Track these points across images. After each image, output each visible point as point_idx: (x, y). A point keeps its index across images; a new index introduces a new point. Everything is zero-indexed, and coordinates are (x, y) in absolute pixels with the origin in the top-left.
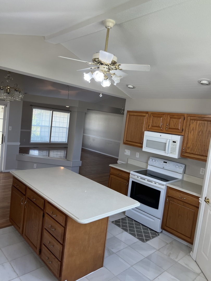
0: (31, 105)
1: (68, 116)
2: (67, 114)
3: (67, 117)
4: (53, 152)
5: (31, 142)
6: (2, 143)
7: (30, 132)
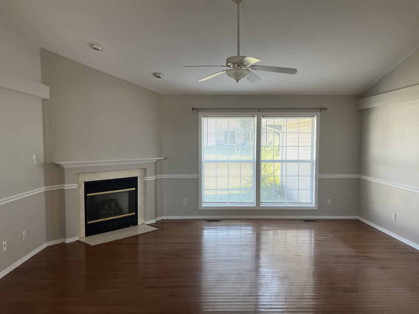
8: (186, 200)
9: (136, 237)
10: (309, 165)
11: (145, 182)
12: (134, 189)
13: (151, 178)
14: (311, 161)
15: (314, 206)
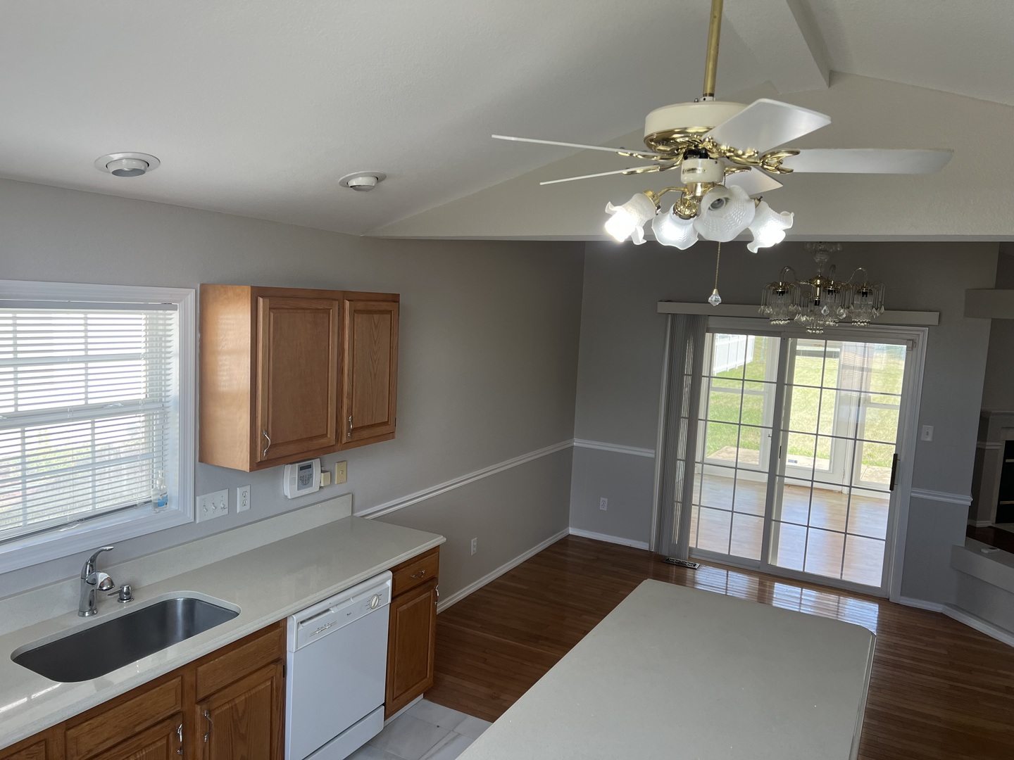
6: (892, 488)
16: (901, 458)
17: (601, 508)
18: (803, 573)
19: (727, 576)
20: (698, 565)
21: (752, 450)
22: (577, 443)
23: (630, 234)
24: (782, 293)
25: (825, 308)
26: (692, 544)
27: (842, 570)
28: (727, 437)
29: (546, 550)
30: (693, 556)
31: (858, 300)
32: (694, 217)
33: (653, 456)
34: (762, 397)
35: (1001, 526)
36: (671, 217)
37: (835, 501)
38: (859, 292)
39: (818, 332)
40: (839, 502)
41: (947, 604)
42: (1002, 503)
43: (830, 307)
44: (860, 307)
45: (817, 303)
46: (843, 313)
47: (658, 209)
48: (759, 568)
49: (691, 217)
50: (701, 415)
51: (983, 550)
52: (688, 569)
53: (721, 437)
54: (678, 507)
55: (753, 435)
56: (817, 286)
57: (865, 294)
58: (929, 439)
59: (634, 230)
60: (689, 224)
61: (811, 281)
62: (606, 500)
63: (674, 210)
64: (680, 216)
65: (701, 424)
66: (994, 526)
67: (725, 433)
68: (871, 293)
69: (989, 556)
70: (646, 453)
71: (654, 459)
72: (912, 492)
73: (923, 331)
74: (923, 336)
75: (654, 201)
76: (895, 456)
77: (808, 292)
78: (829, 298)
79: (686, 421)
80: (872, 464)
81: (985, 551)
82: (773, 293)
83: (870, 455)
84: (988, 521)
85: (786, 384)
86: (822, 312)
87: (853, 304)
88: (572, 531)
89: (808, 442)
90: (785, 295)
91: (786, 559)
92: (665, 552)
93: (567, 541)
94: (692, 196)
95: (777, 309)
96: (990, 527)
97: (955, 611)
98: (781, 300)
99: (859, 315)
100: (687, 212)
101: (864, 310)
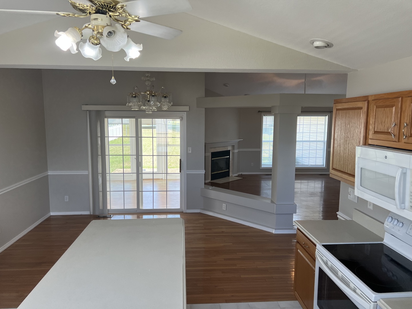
0: (259, 112)
1: (325, 120)
2: (324, 117)
3: (324, 122)
4: (301, 183)
5: (263, 166)
6: (180, 172)
7: (260, 151)
8: (253, 163)
9: (229, 183)
10: (322, 143)
11: (233, 153)
12: (229, 157)
13: (236, 151)
14: (324, 141)
15: (325, 166)
16: (182, 160)
17: (65, 201)
18: (153, 209)
19: (124, 217)
20: (112, 215)
21: (127, 169)
22: (50, 173)
23: (69, 47)
24: (135, 97)
25: (152, 102)
26: (109, 208)
27: (167, 205)
28: (117, 165)
29: (40, 224)
30: (109, 213)
31: (163, 100)
32: (99, 44)
33: (87, 173)
34: (130, 146)
35: (212, 181)
36: (88, 44)
37: (160, 182)
38: (163, 97)
39: (150, 112)
40: (162, 183)
41: (201, 209)
42: (212, 173)
43: (154, 102)
44: (164, 102)
45: (149, 101)
46: (159, 104)
47: (82, 37)
48: (136, 211)
49: (97, 44)
50: (107, 153)
51: (210, 188)
52: (108, 218)
53: (115, 166)
54: (101, 194)
55: (127, 163)
56: (148, 94)
57: (165, 97)
58: (190, 152)
59: (71, 45)
60: (97, 48)
61: (145, 92)
62: (68, 197)
63: (89, 40)
64: (93, 43)
65: (107, 157)
66: (211, 181)
67: (116, 164)
68: (168, 97)
69: (212, 189)
70: (85, 173)
71: (88, 175)
72: (187, 172)
73: (185, 113)
74: (185, 115)
75: (80, 32)
76: (180, 160)
77: (144, 97)
78: (153, 99)
79: (100, 157)
80: (171, 168)
81: (211, 188)
82: (131, 97)
83: (170, 165)
84: (209, 180)
85: (139, 137)
86: (151, 104)
87: (162, 101)
88: (52, 214)
89: (148, 163)
90: (136, 98)
91: (146, 206)
92: (97, 213)
93: (50, 219)
94: (97, 32)
95: (134, 104)
96: (209, 182)
97: (203, 211)
98: (135, 100)
99: (164, 105)
100: (96, 42)
101: (166, 103)
